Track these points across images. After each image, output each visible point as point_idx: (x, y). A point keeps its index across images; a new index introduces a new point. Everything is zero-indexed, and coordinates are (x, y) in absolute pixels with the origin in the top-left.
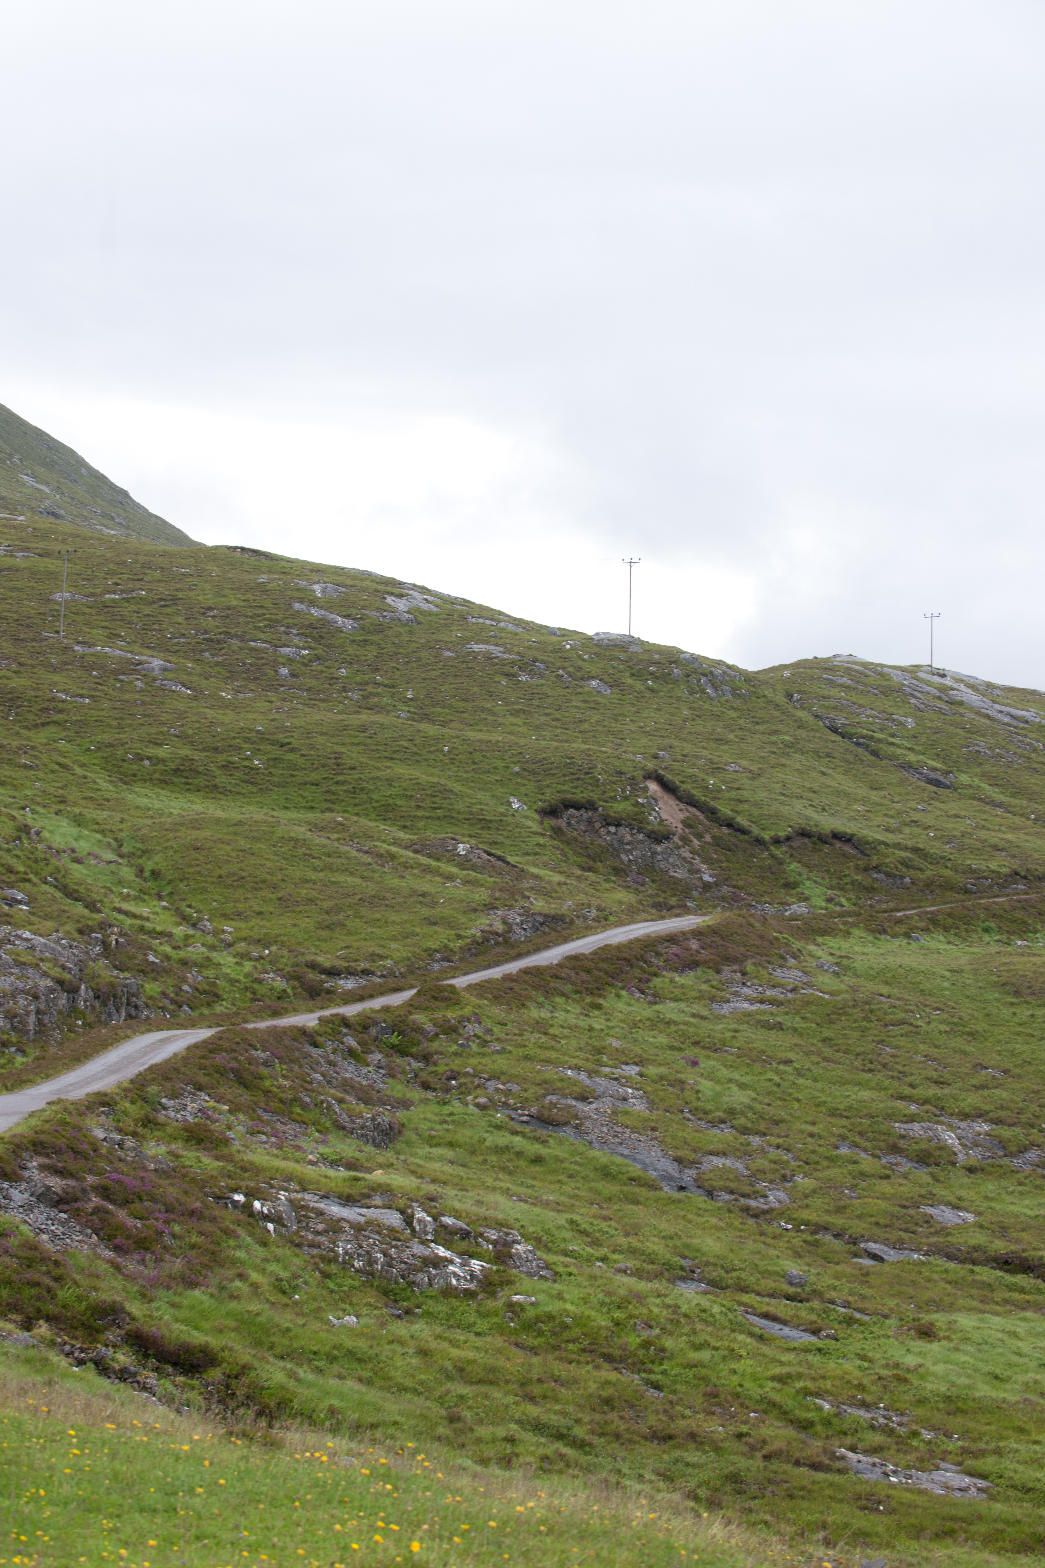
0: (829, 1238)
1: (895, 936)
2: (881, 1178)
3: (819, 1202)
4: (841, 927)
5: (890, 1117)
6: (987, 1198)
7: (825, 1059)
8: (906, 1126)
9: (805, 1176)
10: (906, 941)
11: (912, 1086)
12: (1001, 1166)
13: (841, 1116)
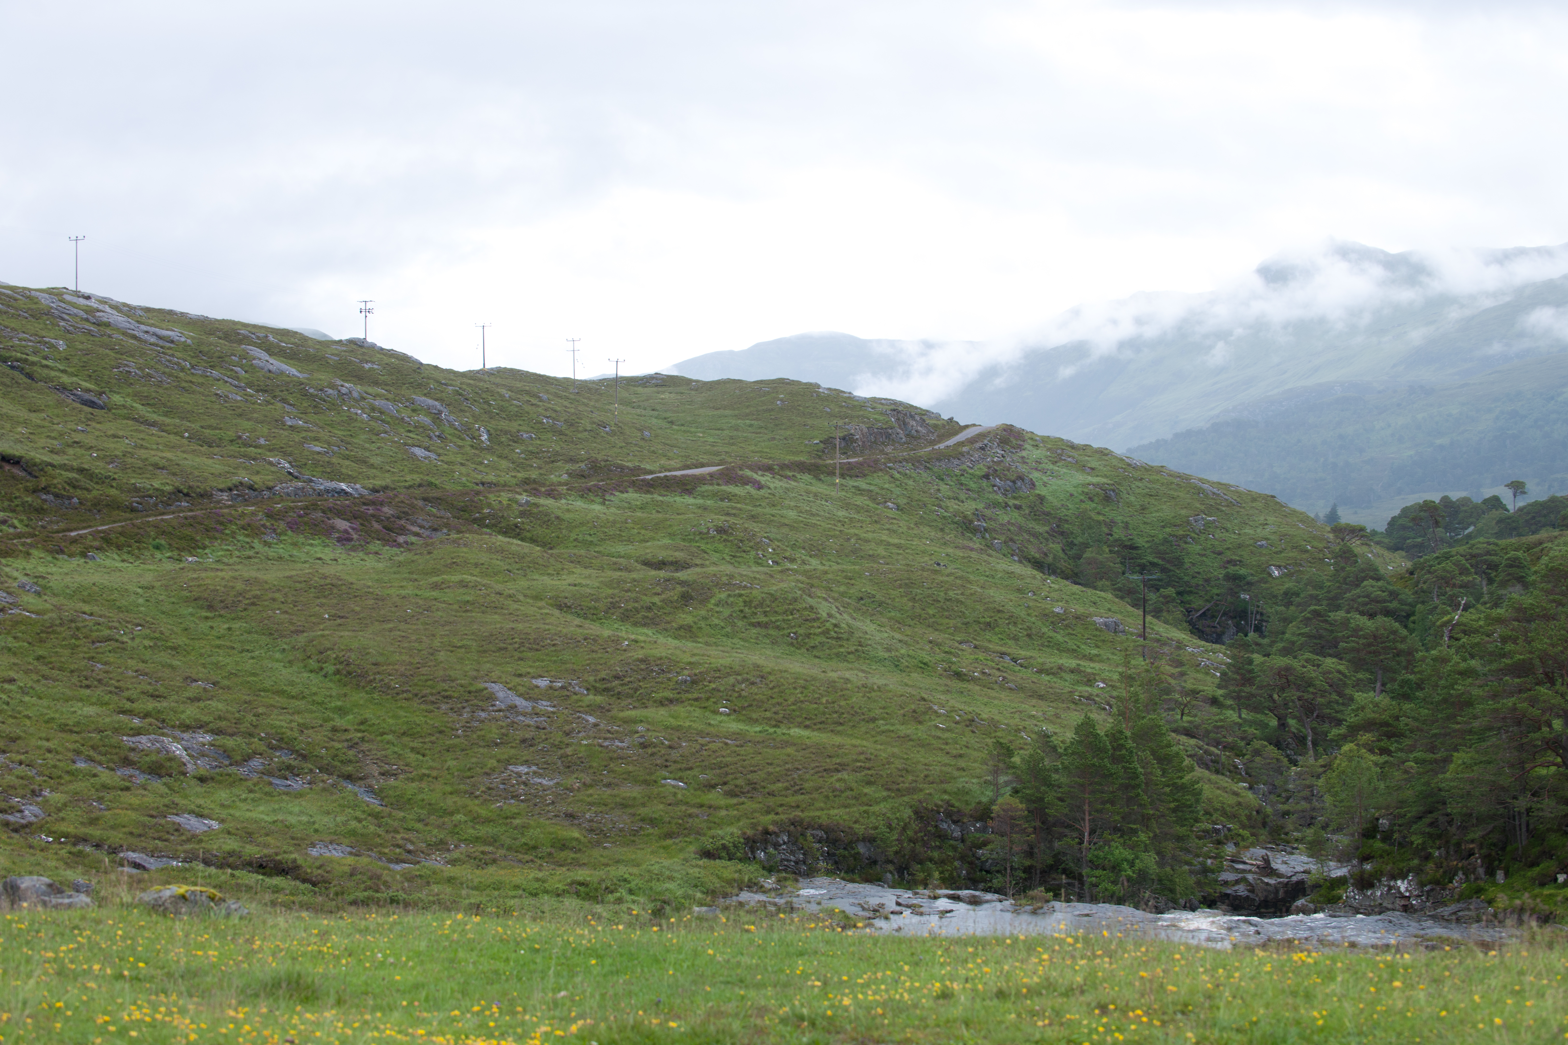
0: (88, 849)
1: (71, 555)
2: (122, 790)
3: (73, 815)
4: (21, 548)
5: (116, 731)
6: (222, 805)
7: (43, 676)
8: (134, 739)
9: (52, 791)
10: (83, 560)
11: (128, 699)
12: (229, 775)
13: (71, 731)
